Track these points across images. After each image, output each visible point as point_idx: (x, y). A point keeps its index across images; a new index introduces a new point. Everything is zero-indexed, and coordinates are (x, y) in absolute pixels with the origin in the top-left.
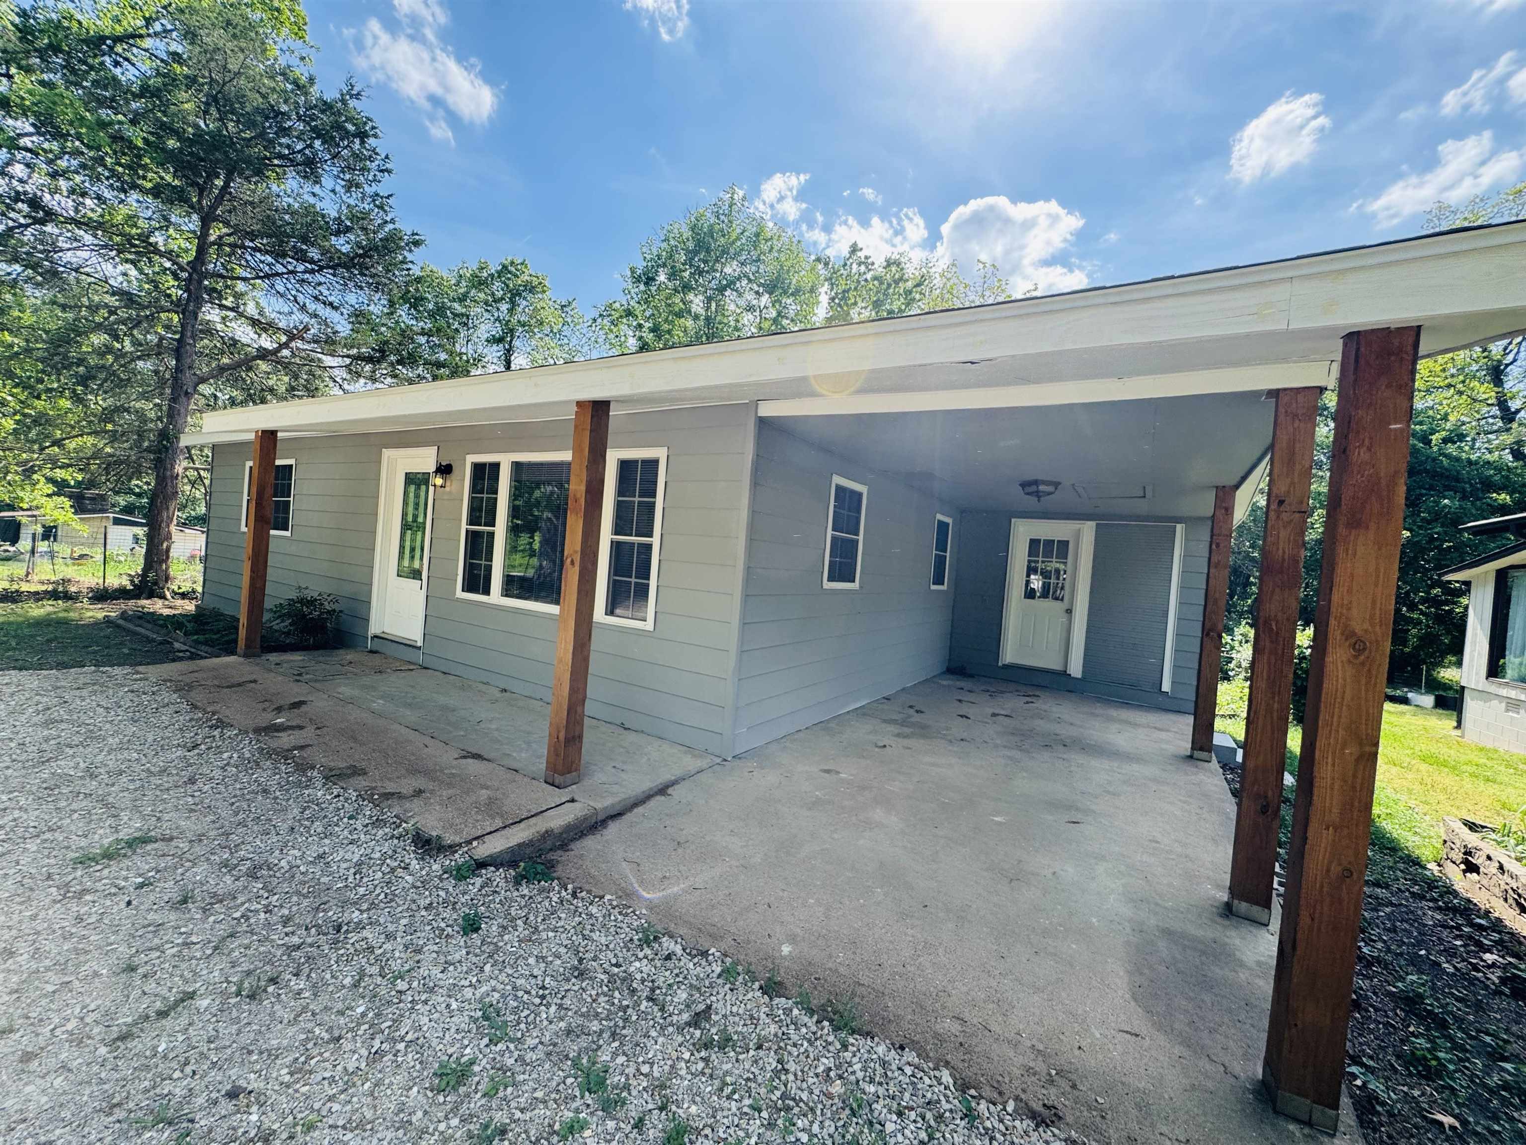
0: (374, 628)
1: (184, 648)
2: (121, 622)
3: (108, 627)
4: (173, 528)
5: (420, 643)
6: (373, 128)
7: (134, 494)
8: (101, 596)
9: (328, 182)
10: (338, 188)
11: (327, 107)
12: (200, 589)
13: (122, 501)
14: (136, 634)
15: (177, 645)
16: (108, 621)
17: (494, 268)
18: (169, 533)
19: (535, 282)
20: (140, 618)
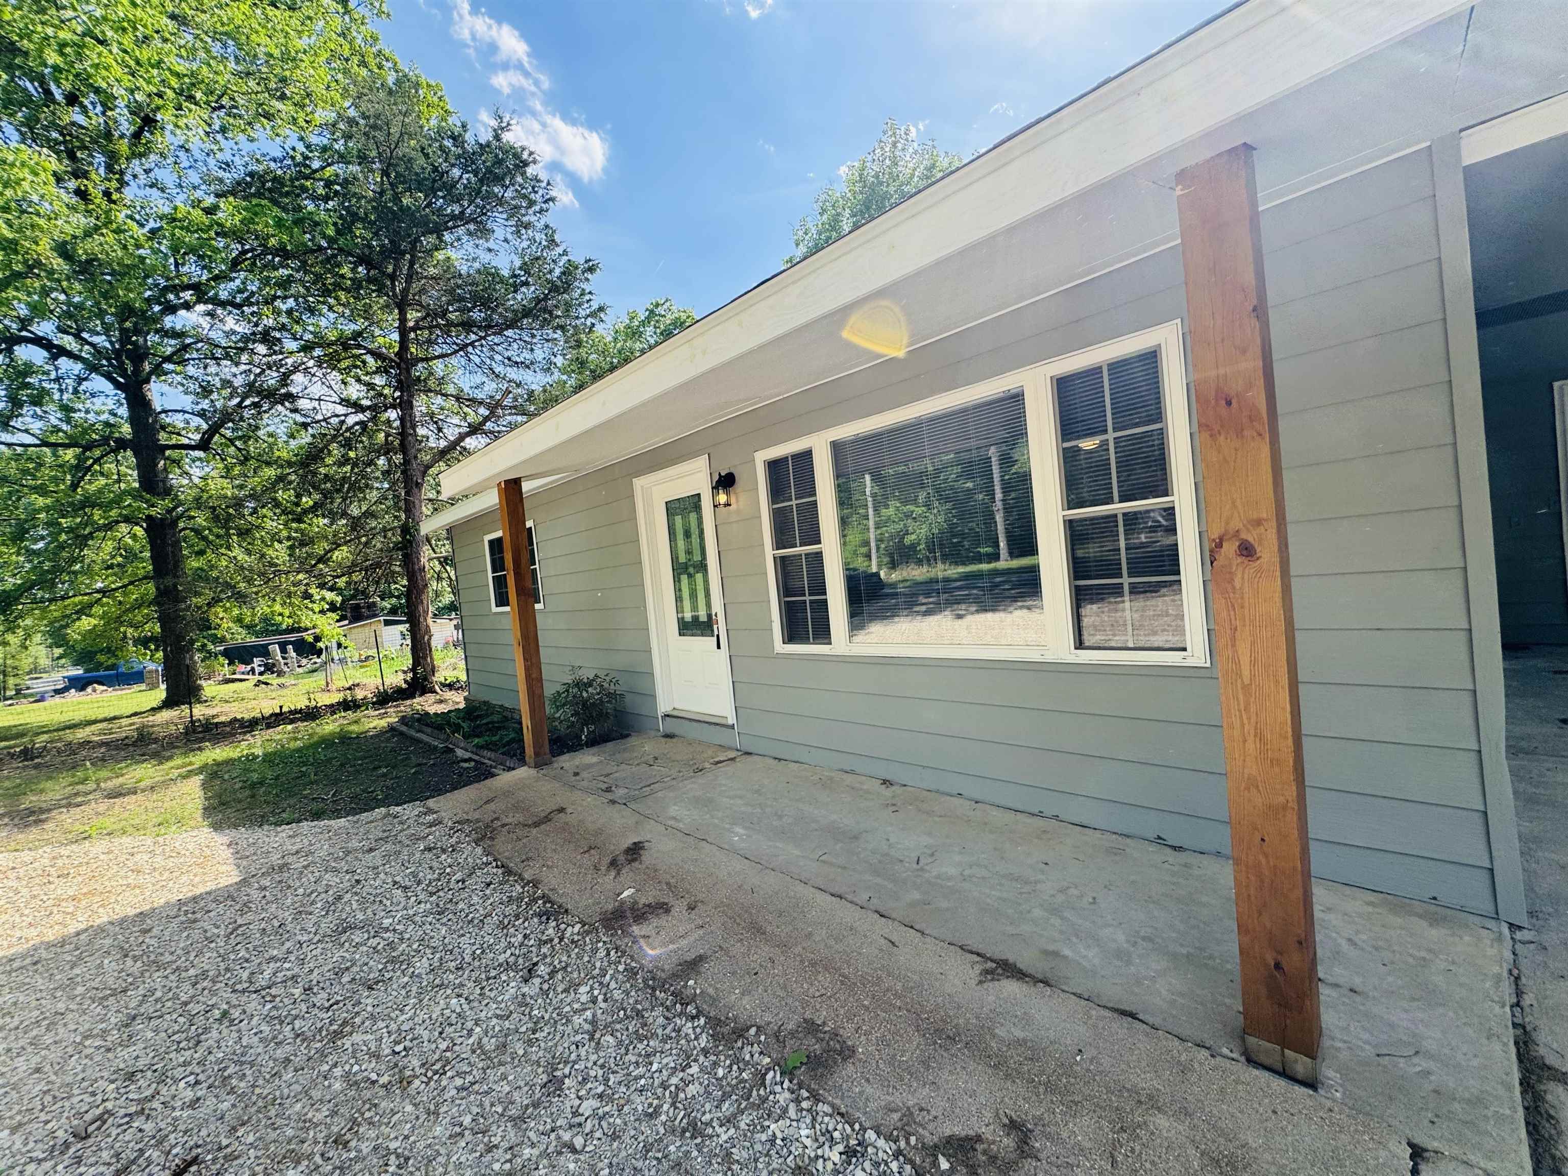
0: (663, 706)
1: (467, 755)
2: (404, 729)
3: (393, 736)
4: (430, 621)
5: (732, 720)
6: (531, 154)
7: (395, 597)
8: (384, 699)
9: (499, 233)
10: (510, 237)
11: (484, 148)
12: (463, 678)
13: (387, 604)
14: (419, 741)
15: (460, 753)
16: (392, 729)
17: (642, 316)
18: (428, 626)
19: (683, 316)
20: (419, 720)
